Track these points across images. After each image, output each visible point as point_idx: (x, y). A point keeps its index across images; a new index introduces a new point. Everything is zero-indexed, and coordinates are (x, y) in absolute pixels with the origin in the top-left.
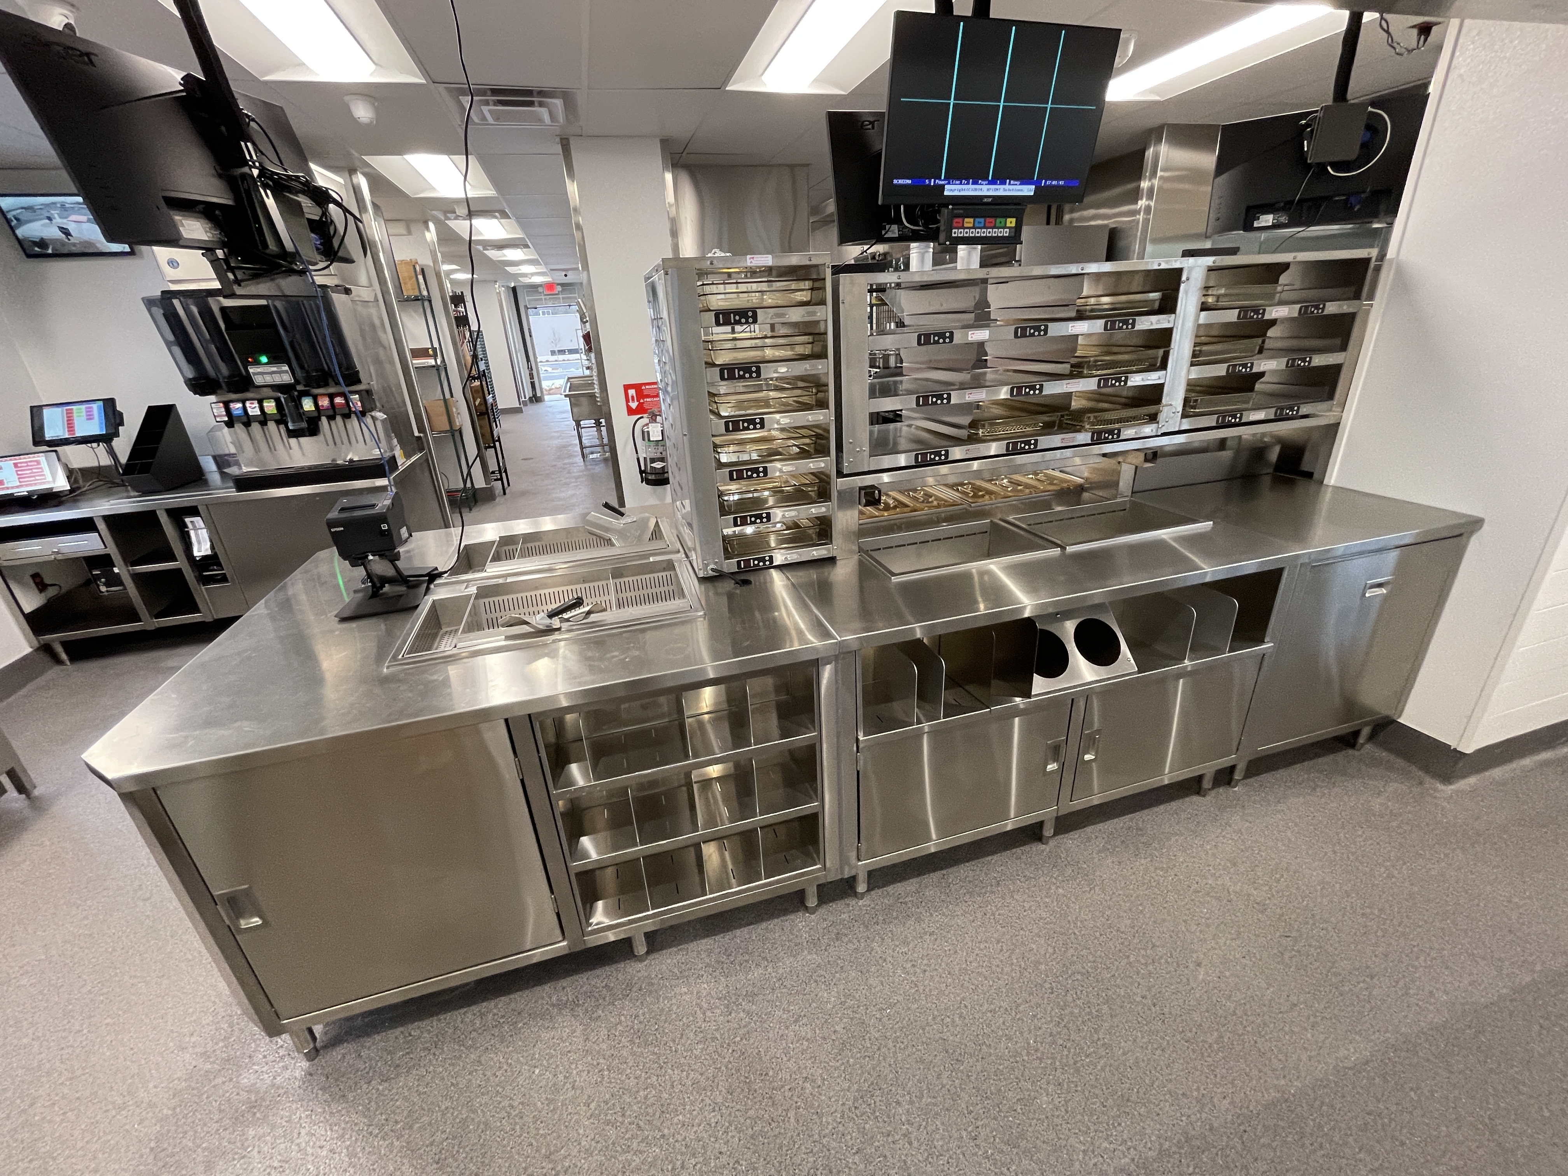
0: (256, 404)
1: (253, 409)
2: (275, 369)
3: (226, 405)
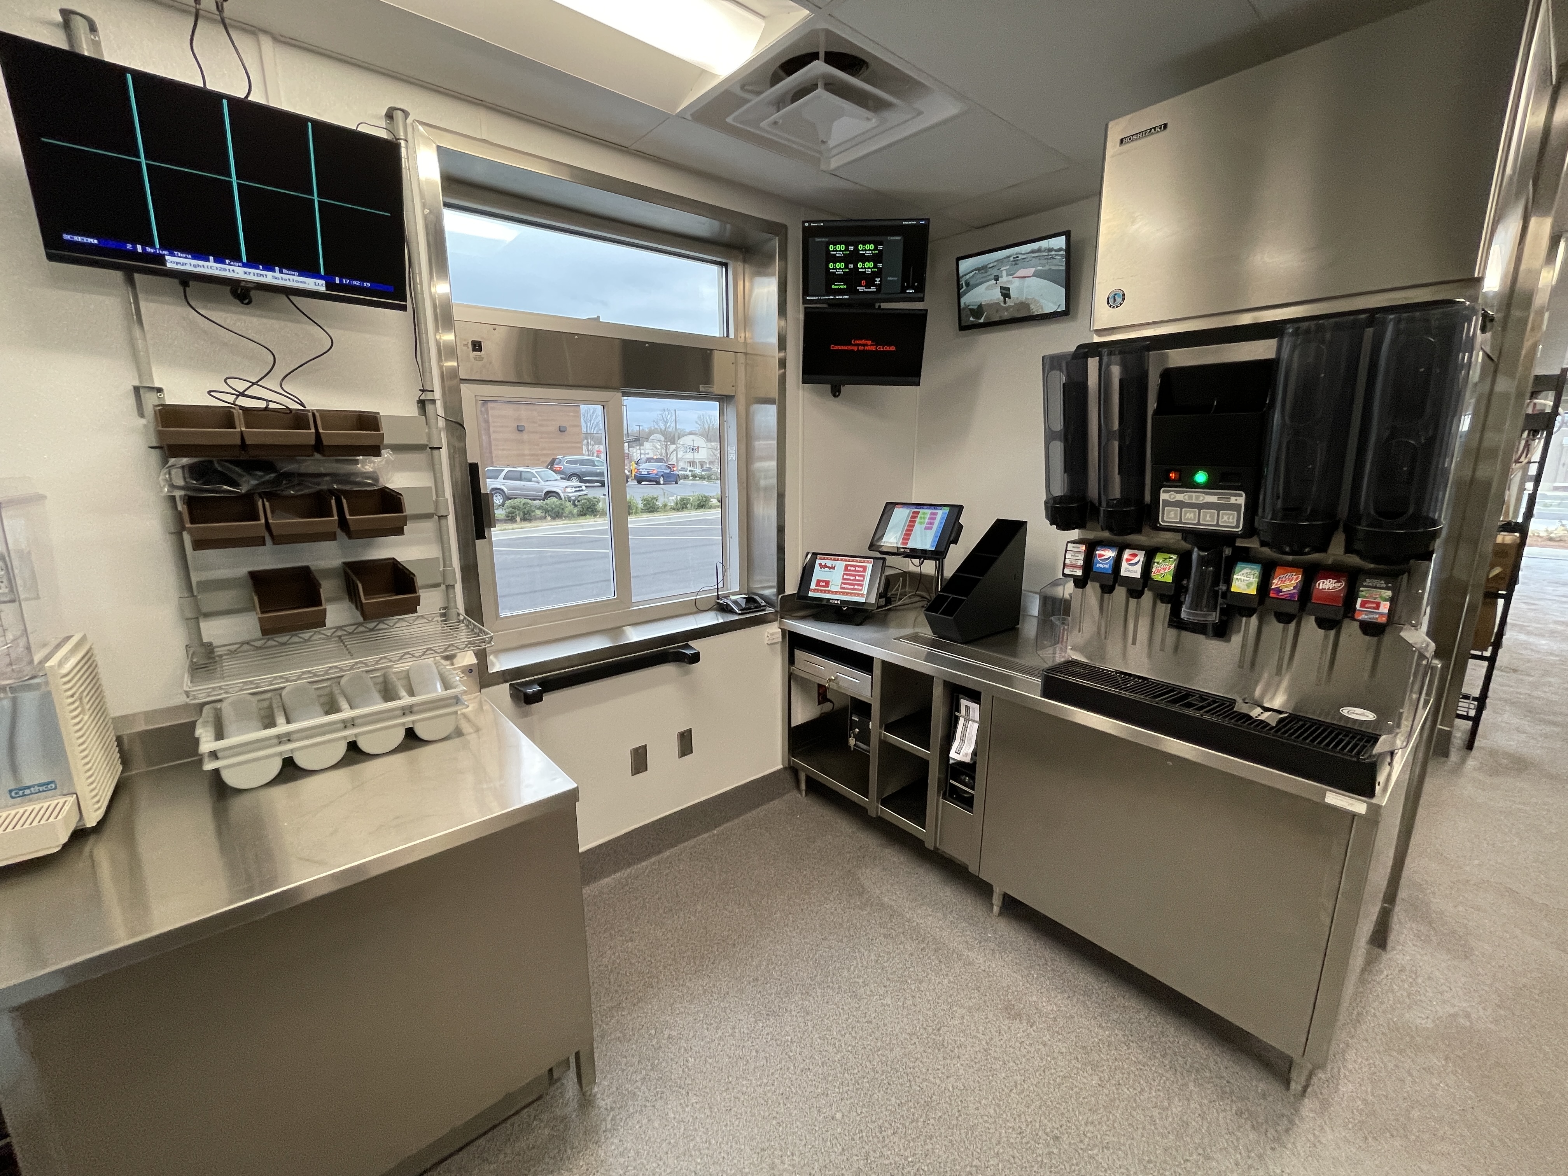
0: (1141, 556)
1: (1132, 568)
2: (1213, 499)
3: (1091, 547)
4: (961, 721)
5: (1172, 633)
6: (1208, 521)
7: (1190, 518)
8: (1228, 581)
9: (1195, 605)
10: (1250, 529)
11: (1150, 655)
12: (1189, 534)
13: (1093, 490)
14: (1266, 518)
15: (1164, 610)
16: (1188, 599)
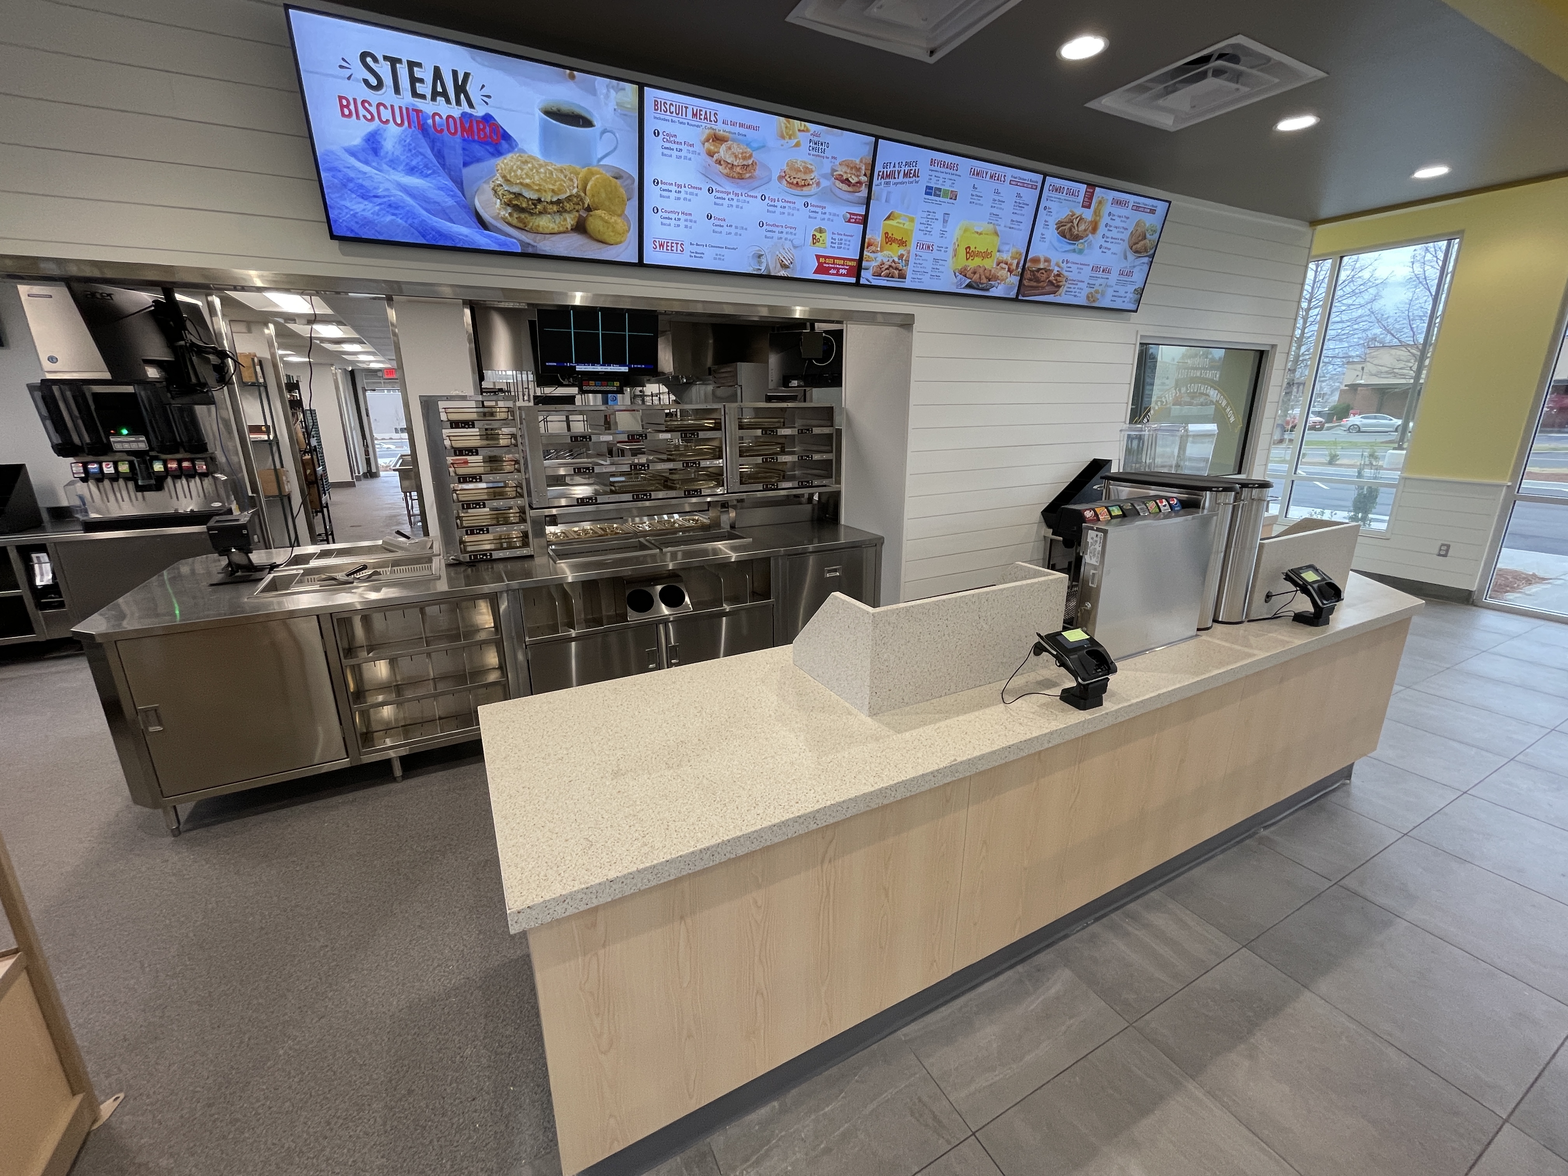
0: (111, 464)
1: (109, 469)
2: (133, 439)
3: (85, 465)
4: (37, 567)
5: (139, 494)
6: (134, 447)
7: (127, 447)
8: (153, 468)
9: (143, 479)
10: (152, 449)
11: (133, 505)
12: (129, 453)
13: (76, 440)
14: (154, 443)
15: (131, 485)
16: (140, 477)
